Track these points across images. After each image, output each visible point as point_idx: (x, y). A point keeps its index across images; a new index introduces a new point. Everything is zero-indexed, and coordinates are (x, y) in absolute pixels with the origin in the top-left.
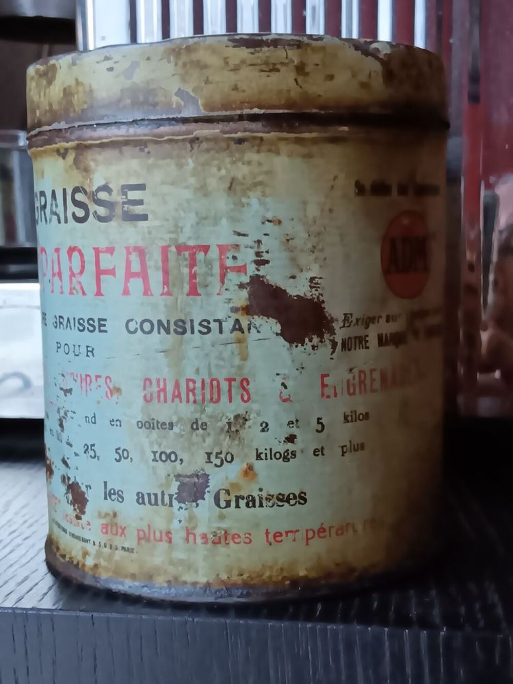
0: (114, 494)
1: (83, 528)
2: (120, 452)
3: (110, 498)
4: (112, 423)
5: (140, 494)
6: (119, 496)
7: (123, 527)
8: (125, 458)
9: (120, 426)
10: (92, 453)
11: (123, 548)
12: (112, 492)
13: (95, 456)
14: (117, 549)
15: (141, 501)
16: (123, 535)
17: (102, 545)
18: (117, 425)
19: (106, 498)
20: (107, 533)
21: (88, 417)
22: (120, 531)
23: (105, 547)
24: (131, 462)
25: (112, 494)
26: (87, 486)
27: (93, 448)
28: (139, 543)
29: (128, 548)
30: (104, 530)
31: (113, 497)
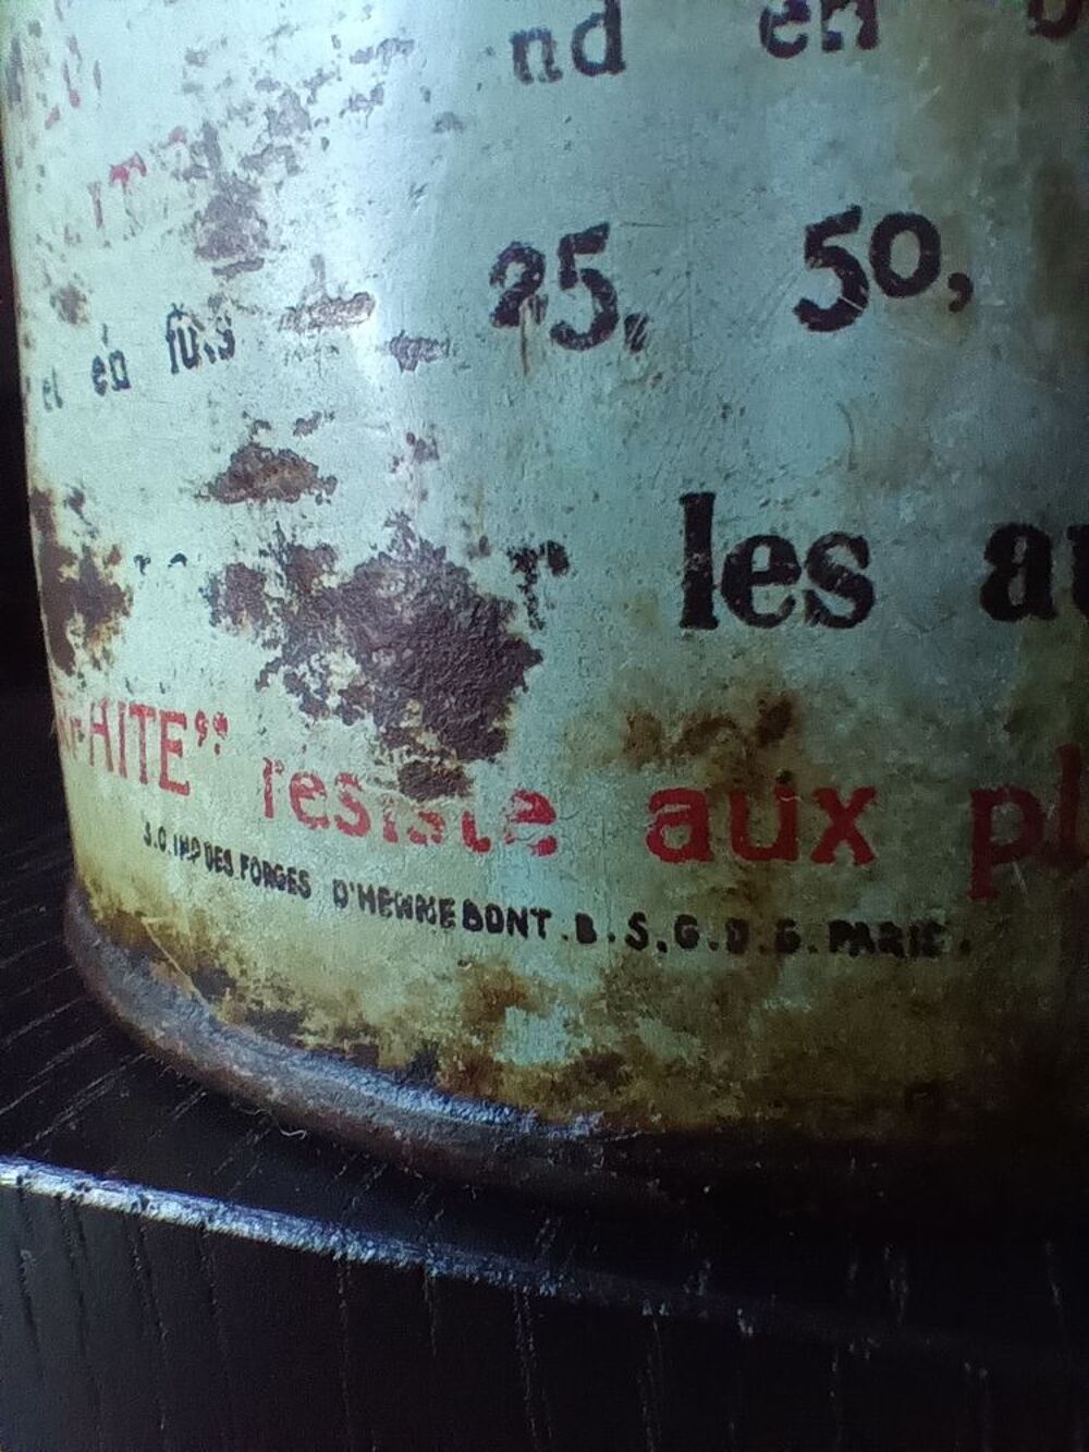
0: (783, 567)
1: (482, 846)
2: (857, 246)
3: (743, 607)
4: (787, 34)
5: (1022, 546)
6: (825, 574)
7: (845, 797)
8: (895, 287)
9: (867, 39)
10: (579, 309)
11: (842, 934)
12: (762, 558)
13: (603, 326)
14: (787, 942)
15: (1017, 590)
16: (844, 851)
17: (661, 926)
18: (833, 43)
19: (698, 614)
20: (699, 849)
21: (546, 38)
22: (816, 821)
23: (688, 941)
24: (955, 307)
25: (764, 578)
26: (523, 560)
27: (582, 262)
28: (982, 888)
29: (886, 927)
30: (674, 838)
31: (766, 599)
